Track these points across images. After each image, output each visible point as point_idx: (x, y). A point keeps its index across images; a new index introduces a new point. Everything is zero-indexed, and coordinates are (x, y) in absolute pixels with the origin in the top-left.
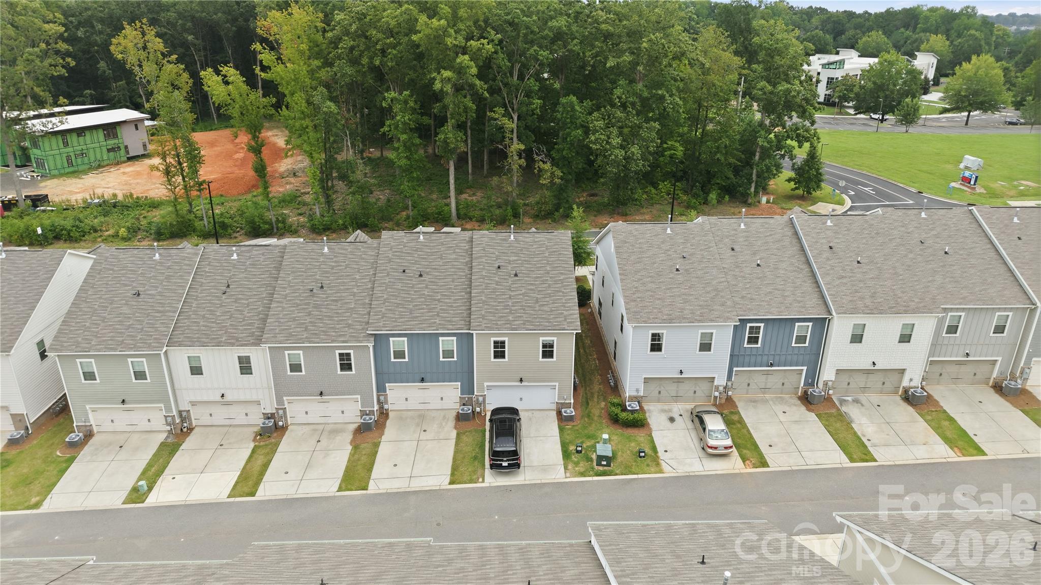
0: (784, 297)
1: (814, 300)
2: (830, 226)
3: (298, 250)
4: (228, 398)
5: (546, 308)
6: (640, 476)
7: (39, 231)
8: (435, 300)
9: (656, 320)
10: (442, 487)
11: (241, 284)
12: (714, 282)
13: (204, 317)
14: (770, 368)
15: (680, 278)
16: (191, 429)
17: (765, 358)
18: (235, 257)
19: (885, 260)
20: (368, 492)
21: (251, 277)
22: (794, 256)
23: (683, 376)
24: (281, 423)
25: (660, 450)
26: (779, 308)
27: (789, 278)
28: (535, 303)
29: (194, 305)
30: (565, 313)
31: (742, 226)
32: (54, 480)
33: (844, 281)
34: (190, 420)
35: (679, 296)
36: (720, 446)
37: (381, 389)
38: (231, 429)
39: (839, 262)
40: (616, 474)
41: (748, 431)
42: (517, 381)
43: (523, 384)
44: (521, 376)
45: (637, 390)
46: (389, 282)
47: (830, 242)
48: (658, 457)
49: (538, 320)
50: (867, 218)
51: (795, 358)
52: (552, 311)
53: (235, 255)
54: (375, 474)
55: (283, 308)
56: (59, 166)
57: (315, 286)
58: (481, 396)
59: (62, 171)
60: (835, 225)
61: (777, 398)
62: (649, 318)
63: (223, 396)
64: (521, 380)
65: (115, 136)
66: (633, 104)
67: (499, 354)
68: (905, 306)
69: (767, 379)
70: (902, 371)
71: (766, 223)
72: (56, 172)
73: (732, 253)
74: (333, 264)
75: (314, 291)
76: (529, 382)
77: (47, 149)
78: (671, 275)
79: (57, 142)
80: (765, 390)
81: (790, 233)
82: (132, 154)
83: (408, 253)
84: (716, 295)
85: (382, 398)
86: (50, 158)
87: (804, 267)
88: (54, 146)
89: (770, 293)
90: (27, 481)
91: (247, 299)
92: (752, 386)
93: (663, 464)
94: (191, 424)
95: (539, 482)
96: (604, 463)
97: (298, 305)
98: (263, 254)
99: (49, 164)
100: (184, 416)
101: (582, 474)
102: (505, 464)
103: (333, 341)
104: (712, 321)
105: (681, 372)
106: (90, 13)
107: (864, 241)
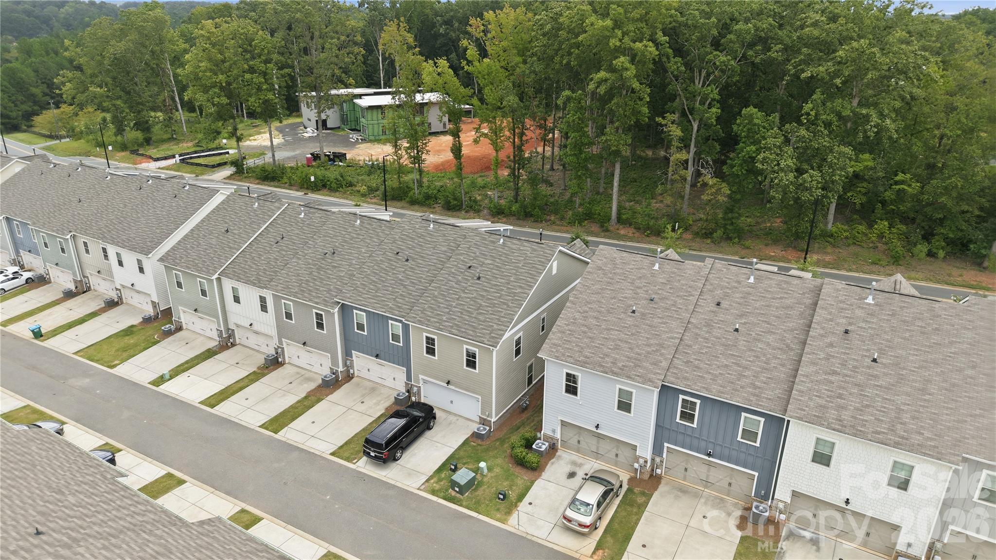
0: (741, 376)
1: (777, 391)
2: (869, 304)
3: (340, 219)
4: (255, 327)
5: (481, 317)
6: (481, 517)
7: (312, 179)
8: (402, 285)
9: (569, 359)
10: (323, 455)
11: (292, 239)
12: (664, 336)
13: (253, 258)
14: (707, 458)
15: (630, 321)
16: (233, 345)
17: (703, 444)
18: (302, 216)
19: (920, 367)
20: (276, 436)
21: (301, 234)
22: (792, 330)
23: (598, 431)
24: (280, 360)
25: (527, 499)
26: (723, 387)
27: (765, 355)
28: (475, 310)
29: (254, 248)
30: (495, 326)
31: (752, 280)
32: (137, 353)
33: (833, 378)
34: (234, 338)
35: (614, 340)
36: (576, 521)
37: (347, 354)
38: (256, 353)
39: (845, 353)
40: (461, 505)
41: (639, 520)
42: (444, 382)
43: (450, 386)
44: (450, 378)
45: (554, 431)
46: (381, 260)
47: (850, 324)
48: (516, 506)
49: (466, 327)
50: (937, 305)
51: (742, 456)
52: (484, 321)
53: (303, 214)
54: (293, 425)
55: (298, 264)
56: (376, 134)
57: (329, 250)
58: (416, 386)
59: (377, 138)
60: (876, 305)
61: (716, 497)
62: (563, 355)
63: (251, 325)
64: (448, 383)
65: (422, 113)
66: (828, 125)
67: (431, 351)
68: (903, 438)
69: (709, 471)
70: (896, 528)
71: (786, 282)
72: (372, 138)
73: (715, 308)
74: (355, 236)
75: (327, 255)
76: (456, 387)
77: (369, 119)
78: (622, 316)
79: (377, 114)
80: (707, 483)
81: (808, 302)
82: (433, 130)
83: (412, 238)
84: (657, 351)
85: (348, 363)
86: (371, 126)
87: (796, 347)
88: (375, 118)
89: (726, 366)
90: (125, 350)
91: (286, 251)
92: (690, 473)
93: (515, 515)
94: (235, 340)
95: (393, 482)
96: (457, 489)
97: (309, 264)
98: (321, 218)
99: (369, 131)
100: (231, 334)
101: (433, 492)
102: (373, 454)
103: (310, 300)
104: (629, 377)
105: (597, 427)
106: (452, 14)
107: (907, 335)
